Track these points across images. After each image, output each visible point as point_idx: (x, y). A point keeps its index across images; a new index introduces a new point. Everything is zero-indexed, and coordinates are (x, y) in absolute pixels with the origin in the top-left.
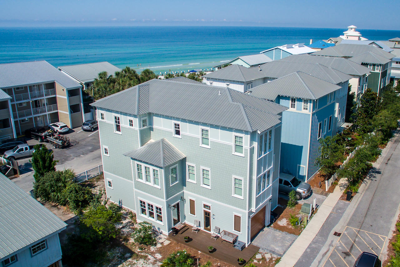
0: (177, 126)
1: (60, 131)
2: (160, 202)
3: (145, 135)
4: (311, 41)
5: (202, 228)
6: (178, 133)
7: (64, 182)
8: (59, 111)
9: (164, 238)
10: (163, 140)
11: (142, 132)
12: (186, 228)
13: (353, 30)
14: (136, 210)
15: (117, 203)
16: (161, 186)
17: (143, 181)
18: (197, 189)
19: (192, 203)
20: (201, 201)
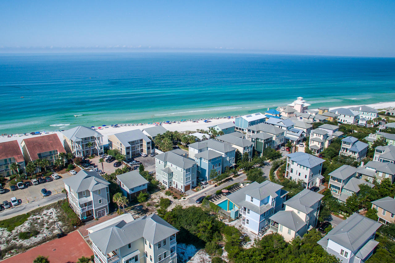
0: (172, 165)
2: (167, 181)
3: (165, 166)
4: (268, 109)
5: (176, 188)
7: (146, 174)
8: (143, 148)
9: (167, 189)
10: (169, 167)
11: (164, 165)
12: (172, 187)
14: (162, 182)
15: (158, 180)
16: (167, 177)
17: (164, 176)
18: (175, 179)
19: (174, 182)
20: (176, 182)
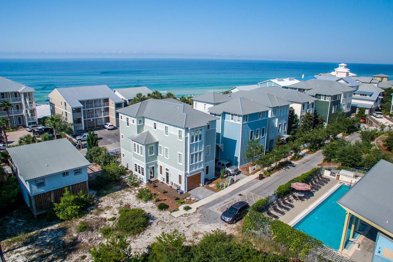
0: (155, 124)
1: (108, 128)
2: (143, 164)
3: (140, 128)
4: (303, 75)
5: (165, 182)
6: (155, 128)
7: (101, 153)
8: (110, 116)
9: (144, 185)
10: (148, 132)
11: (138, 126)
12: (157, 181)
13: (343, 67)
14: (133, 170)
15: (126, 166)
16: (143, 156)
17: (136, 153)
18: (163, 160)
19: (161, 167)
20: (165, 166)
